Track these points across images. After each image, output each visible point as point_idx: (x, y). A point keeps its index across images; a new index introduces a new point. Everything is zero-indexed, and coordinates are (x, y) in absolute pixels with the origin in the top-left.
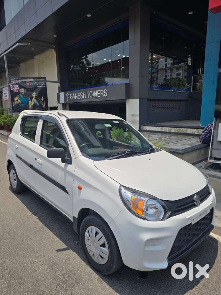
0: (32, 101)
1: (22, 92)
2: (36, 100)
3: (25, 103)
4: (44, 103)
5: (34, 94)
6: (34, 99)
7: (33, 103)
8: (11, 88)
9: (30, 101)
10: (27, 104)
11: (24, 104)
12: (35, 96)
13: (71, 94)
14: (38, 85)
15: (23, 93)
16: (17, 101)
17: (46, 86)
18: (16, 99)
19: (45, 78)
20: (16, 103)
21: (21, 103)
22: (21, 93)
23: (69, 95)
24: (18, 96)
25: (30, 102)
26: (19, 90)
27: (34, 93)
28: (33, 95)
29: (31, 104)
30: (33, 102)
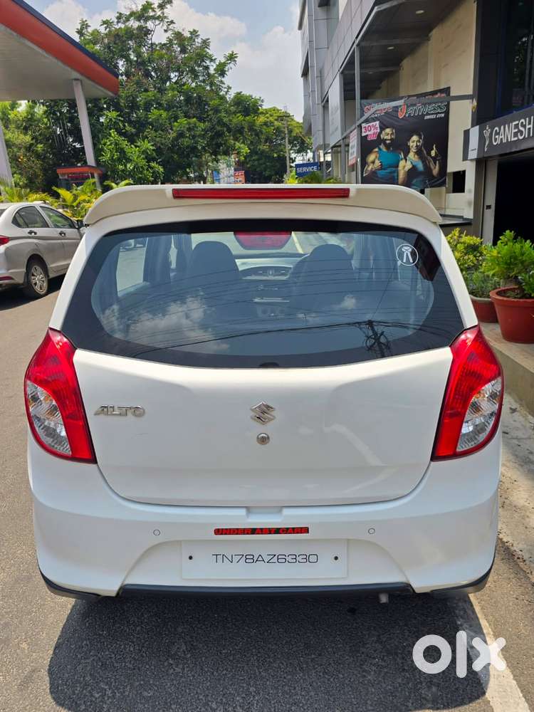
0: (406, 160)
1: (385, 138)
2: (418, 155)
3: (390, 166)
4: (435, 163)
5: (414, 141)
6: (411, 155)
7: (409, 166)
8: (363, 130)
9: (402, 159)
10: (394, 169)
11: (388, 170)
12: (417, 146)
13: (497, 128)
14: (428, 114)
15: (388, 142)
16: (373, 162)
17: (447, 113)
18: (371, 157)
19: (447, 90)
20: (370, 169)
21: (382, 167)
22: (384, 141)
23: (491, 134)
24: (377, 150)
25: (402, 163)
26: (380, 133)
27: (415, 138)
28: (411, 144)
29: (404, 167)
30: (409, 163)
